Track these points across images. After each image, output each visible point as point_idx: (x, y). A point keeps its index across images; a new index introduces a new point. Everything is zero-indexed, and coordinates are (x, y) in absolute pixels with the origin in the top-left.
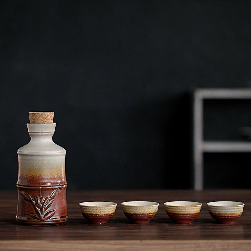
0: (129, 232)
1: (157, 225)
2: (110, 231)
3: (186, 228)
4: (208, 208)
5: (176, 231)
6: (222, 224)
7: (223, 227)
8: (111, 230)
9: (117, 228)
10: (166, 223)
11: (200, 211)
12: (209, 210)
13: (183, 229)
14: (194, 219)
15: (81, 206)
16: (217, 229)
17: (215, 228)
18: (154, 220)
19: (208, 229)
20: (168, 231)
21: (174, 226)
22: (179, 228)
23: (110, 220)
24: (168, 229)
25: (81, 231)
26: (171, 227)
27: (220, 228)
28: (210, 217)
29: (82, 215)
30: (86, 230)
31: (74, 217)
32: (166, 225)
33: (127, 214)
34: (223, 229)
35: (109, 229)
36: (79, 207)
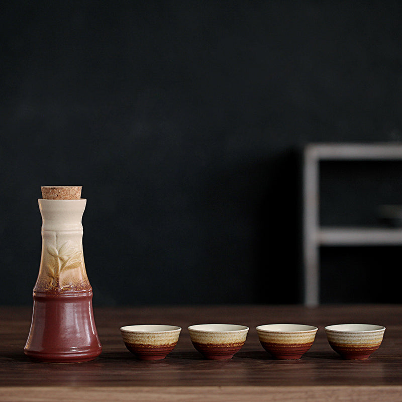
0: (200, 373)
1: (244, 362)
2: (169, 371)
3: (292, 367)
4: (327, 334)
5: (277, 371)
6: (349, 361)
7: (351, 365)
8: (173, 370)
9: (182, 367)
10: (260, 358)
11: (313, 340)
12: (329, 339)
13: (286, 368)
14: (305, 353)
15: (123, 332)
16: (342, 368)
17: (338, 367)
18: (240, 353)
19: (327, 368)
20: (263, 371)
21: (272, 364)
22: (281, 366)
23: (170, 355)
24: (264, 368)
25: (123, 372)
26: (269, 366)
27: (346, 366)
28: (329, 349)
29: (125, 347)
30: (132, 370)
31: (112, 349)
32: (259, 362)
33: (196, 345)
34: (351, 368)
35: (168, 368)
36: (120, 333)
